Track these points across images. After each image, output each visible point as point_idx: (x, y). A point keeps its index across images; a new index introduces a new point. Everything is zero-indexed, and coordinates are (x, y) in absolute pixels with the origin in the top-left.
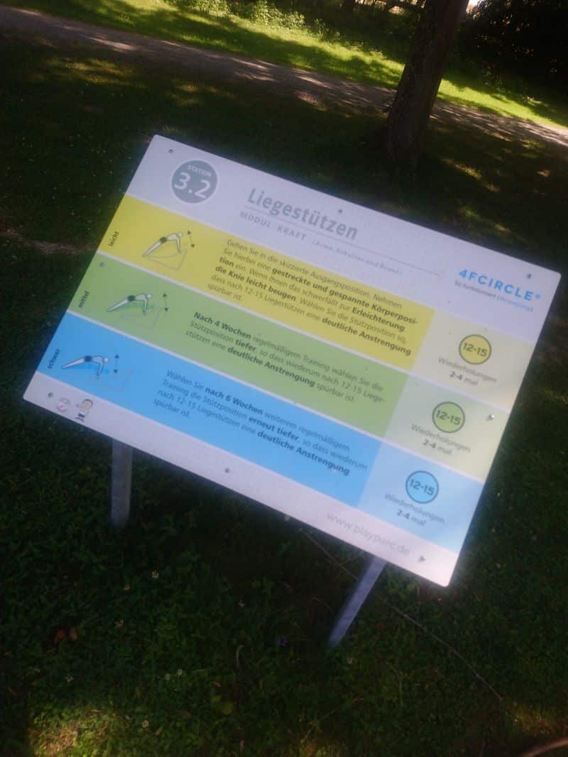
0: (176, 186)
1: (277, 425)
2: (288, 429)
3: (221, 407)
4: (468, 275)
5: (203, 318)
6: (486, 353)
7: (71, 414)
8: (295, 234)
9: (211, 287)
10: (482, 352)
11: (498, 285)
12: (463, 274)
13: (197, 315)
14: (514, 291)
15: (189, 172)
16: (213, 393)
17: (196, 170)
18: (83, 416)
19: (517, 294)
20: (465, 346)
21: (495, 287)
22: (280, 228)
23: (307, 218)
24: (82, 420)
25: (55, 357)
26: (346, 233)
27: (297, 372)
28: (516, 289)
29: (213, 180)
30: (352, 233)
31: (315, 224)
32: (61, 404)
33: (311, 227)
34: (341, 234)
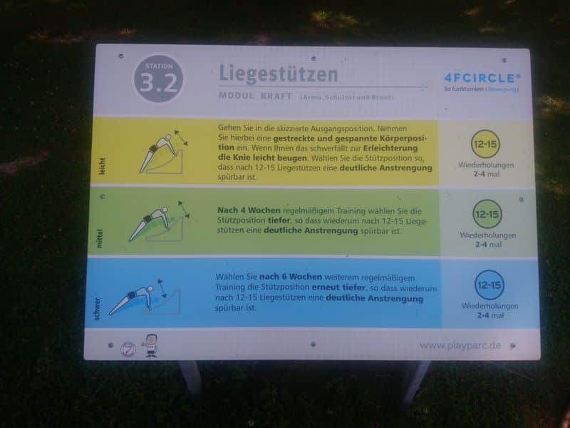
0: (142, 90)
1: (341, 283)
2: (351, 283)
3: (282, 288)
4: (453, 77)
5: (227, 211)
6: (495, 144)
7: (140, 355)
8: (280, 96)
9: (222, 178)
10: (492, 144)
11: (482, 77)
12: (448, 78)
13: (220, 210)
14: (497, 78)
15: (150, 71)
16: (268, 277)
17: (155, 66)
18: (153, 352)
19: (500, 81)
20: (476, 144)
21: (480, 81)
22: (263, 96)
23: (286, 76)
24: (154, 356)
25: (97, 307)
26: (327, 78)
27: (337, 226)
28: (498, 76)
29: (177, 71)
30: (333, 75)
31: (295, 79)
32: (126, 349)
33: (292, 83)
34: (324, 80)
